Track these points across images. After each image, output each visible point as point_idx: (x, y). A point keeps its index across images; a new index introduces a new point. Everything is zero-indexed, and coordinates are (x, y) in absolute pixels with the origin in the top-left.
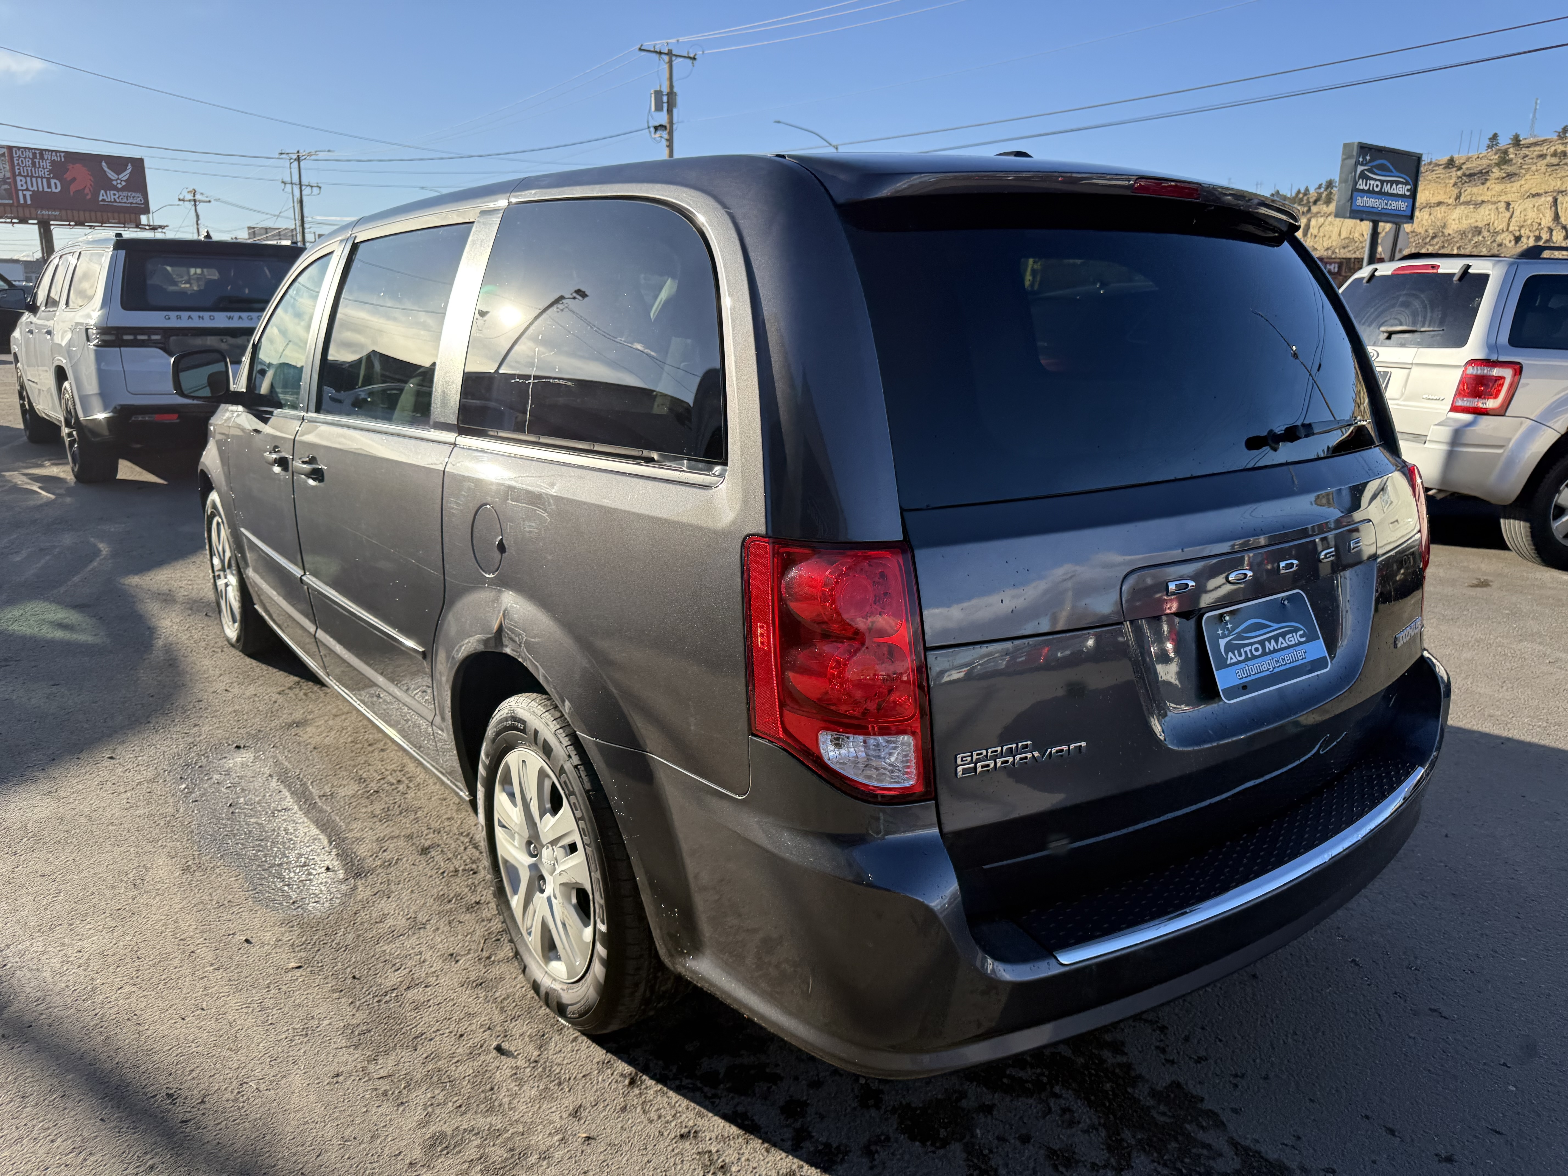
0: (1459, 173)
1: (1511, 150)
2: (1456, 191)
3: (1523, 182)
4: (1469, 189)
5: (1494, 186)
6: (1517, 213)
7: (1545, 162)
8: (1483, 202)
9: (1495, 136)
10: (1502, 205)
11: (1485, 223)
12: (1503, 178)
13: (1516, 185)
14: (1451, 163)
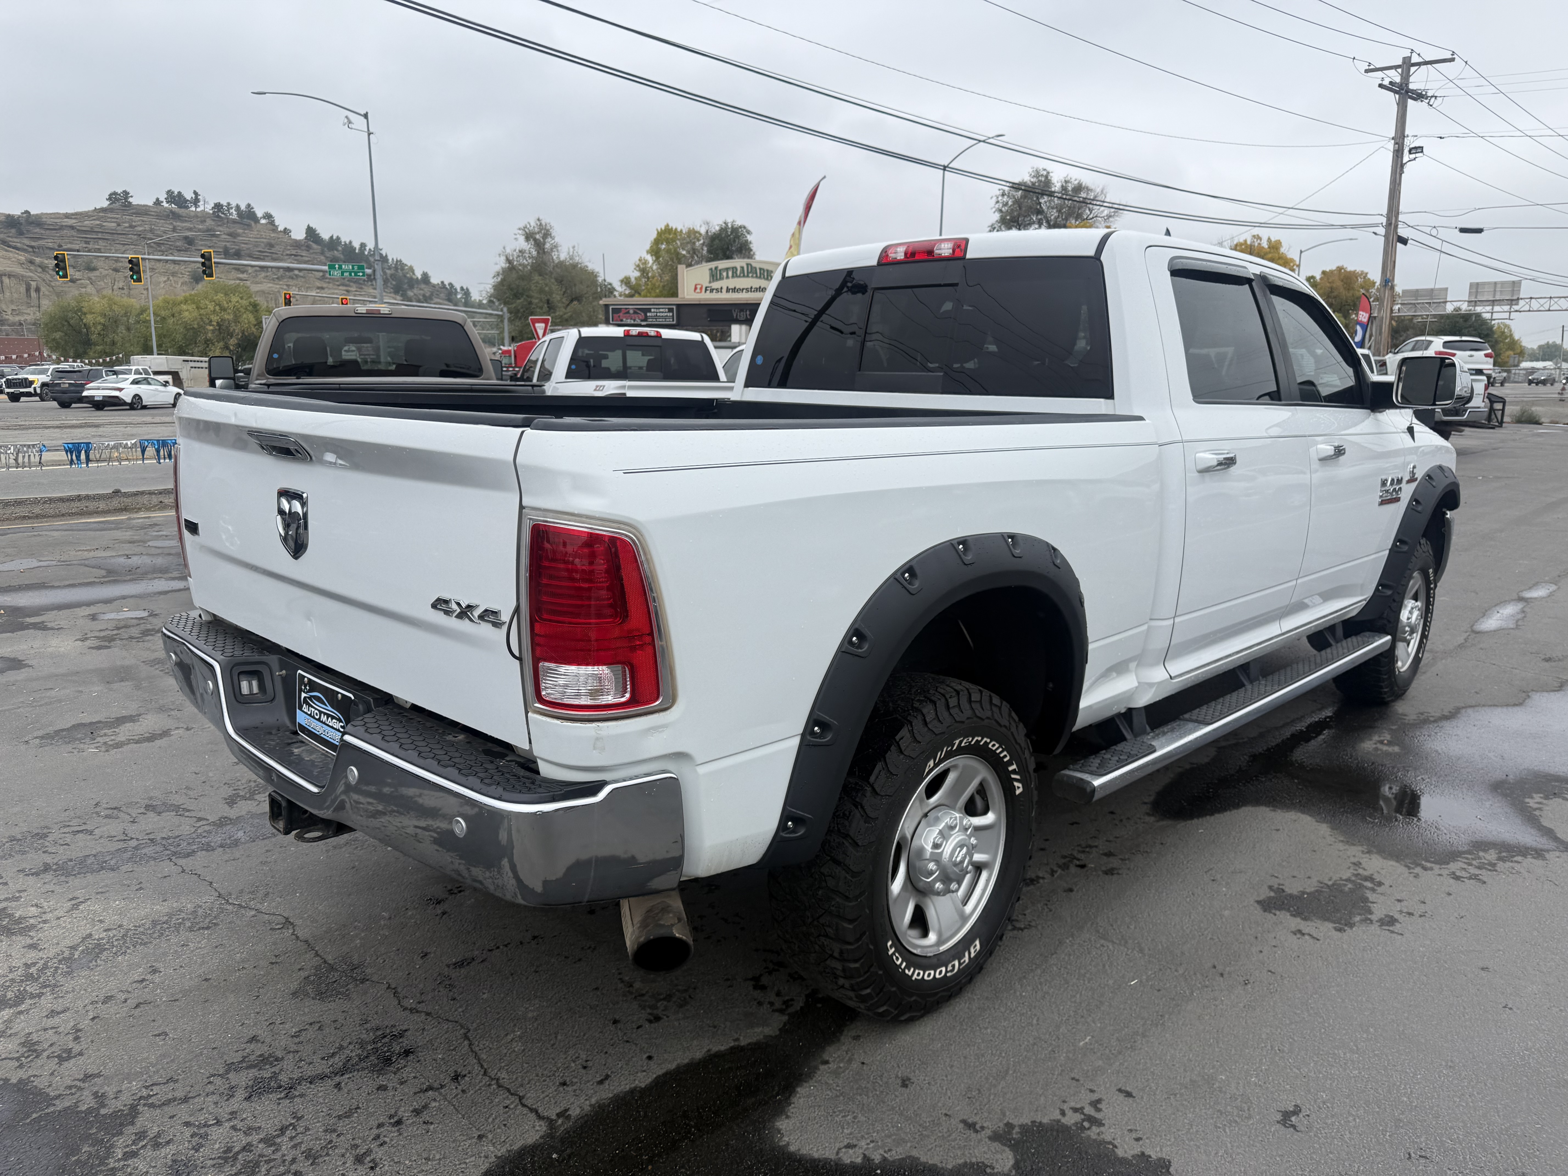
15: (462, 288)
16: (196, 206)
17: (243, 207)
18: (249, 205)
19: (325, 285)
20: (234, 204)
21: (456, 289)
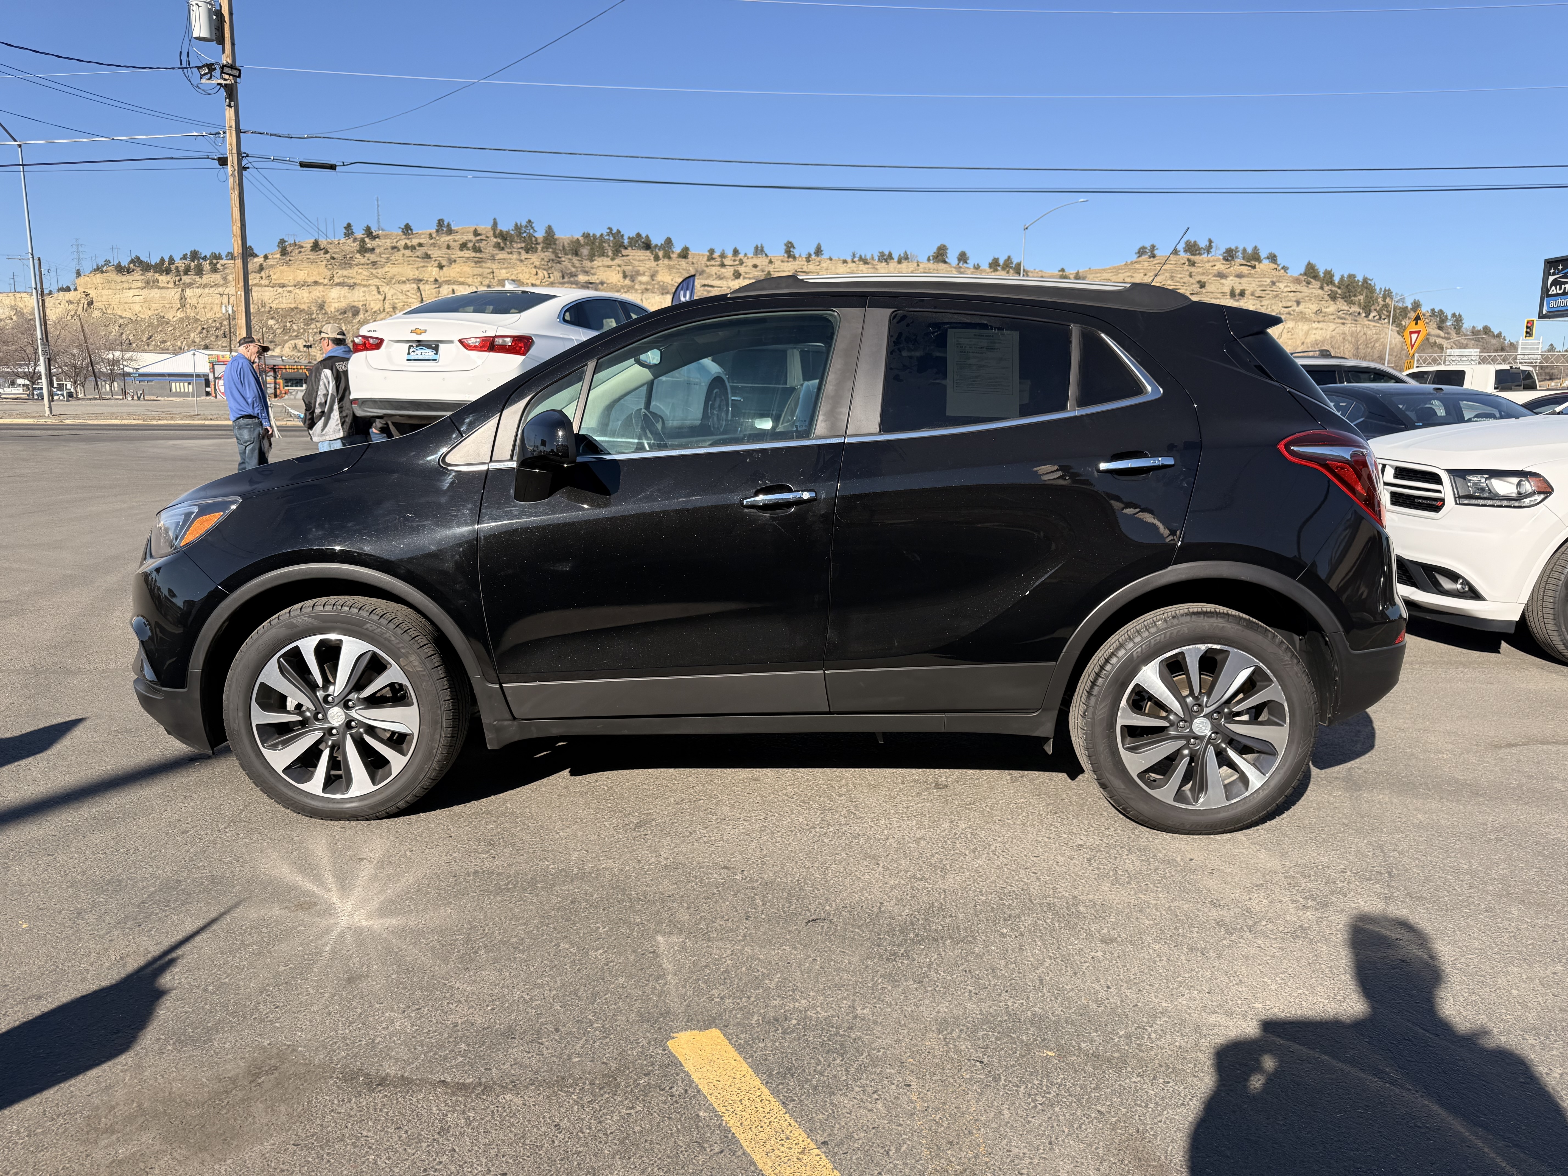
0: (328, 256)
1: (367, 240)
2: (329, 273)
3: (386, 269)
4: (340, 272)
5: (361, 271)
6: (389, 296)
7: (400, 253)
8: (355, 284)
9: (349, 227)
10: (374, 288)
11: (361, 303)
12: (368, 264)
13: (380, 272)
14: (316, 247)
15: (1454, 315)
16: (1208, 252)
17: (1250, 250)
18: (1256, 247)
19: (1321, 319)
20: (1241, 248)
21: (1446, 316)
